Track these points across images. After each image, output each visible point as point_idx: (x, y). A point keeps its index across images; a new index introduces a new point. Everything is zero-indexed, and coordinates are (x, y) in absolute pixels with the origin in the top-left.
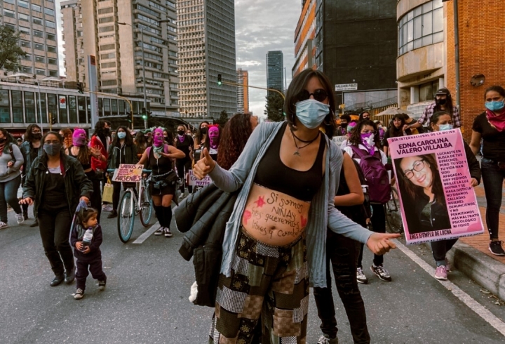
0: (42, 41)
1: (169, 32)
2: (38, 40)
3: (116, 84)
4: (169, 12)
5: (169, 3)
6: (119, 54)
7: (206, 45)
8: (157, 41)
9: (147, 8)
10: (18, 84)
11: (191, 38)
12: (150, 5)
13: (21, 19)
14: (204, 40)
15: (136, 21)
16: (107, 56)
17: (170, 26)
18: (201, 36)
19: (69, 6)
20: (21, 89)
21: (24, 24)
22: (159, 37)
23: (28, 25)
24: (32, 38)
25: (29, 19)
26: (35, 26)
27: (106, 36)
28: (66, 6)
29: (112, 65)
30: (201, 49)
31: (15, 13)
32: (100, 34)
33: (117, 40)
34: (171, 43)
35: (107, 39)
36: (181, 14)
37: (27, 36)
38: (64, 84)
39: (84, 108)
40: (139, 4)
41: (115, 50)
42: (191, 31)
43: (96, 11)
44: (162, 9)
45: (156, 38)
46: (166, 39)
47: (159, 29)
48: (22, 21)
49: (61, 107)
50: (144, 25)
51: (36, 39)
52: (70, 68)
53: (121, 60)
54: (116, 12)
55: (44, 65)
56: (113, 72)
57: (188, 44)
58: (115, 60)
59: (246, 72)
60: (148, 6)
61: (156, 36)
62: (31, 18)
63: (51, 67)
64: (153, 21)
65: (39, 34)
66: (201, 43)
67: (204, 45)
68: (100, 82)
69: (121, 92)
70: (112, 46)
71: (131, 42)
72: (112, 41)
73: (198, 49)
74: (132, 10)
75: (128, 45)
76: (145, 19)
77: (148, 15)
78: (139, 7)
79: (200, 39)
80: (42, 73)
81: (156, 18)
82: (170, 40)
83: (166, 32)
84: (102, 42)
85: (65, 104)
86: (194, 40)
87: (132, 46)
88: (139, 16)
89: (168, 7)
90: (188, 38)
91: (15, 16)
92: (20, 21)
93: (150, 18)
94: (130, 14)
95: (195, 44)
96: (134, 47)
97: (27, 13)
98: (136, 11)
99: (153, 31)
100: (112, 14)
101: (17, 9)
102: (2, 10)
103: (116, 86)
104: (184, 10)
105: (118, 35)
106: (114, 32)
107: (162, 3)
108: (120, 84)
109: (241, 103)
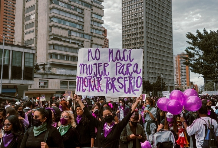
6: (38, 13)
41: (34, 11)
53: (39, 19)
56: (32, 31)
75: (44, 4)
87: (47, 4)
103: (34, 45)
108: (36, 43)
109: (184, 75)
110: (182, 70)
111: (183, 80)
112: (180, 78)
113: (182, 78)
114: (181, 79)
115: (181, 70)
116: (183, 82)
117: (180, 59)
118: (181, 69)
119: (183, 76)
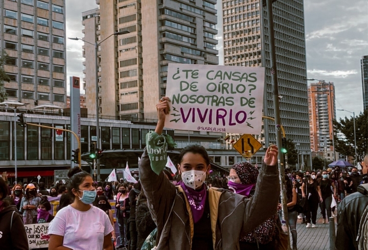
0: (47, 60)
1: (207, 39)
2: (43, 59)
3: (136, 108)
4: (207, 15)
5: (206, 3)
6: (142, 70)
7: (263, 53)
8: (190, 51)
9: (177, 12)
10: (6, 113)
11: (243, 44)
12: (181, 9)
13: (24, 36)
14: (259, 46)
15: (163, 28)
16: (126, 74)
17: (208, 32)
18: (255, 42)
19: (92, 16)
20: (9, 119)
21: (28, 40)
22: (194, 47)
23: (31, 41)
24: (36, 57)
25: (33, 35)
26: (41, 43)
27: (127, 50)
28: (89, 17)
29: (133, 84)
30: (256, 58)
31: (17, 29)
32: (120, 48)
33: (140, 53)
34: (209, 53)
35: (129, 52)
36: (230, 16)
37: (29, 54)
38: (62, 111)
39: (86, 140)
40: (167, 9)
41: (137, 66)
42: (243, 36)
43: (117, 20)
44: (198, 11)
45: (189, 48)
46: (203, 49)
47: (194, 36)
48: (25, 38)
49: (57, 140)
50: (173, 33)
51: (40, 58)
52: (90, 89)
53: (144, 77)
54: (140, 20)
55: (49, 88)
56: (134, 93)
57: (239, 53)
58: (136, 78)
59: (331, 85)
60: (179, 10)
61: (189, 45)
62: (36, 34)
63: (57, 90)
64: (185, 28)
65: (44, 52)
66: (256, 50)
67: (259, 53)
68: (119, 106)
69: (143, 118)
70: (133, 62)
71: (156, 55)
72: (134, 55)
73: (252, 59)
74: (158, 16)
75: (152, 59)
76: (175, 25)
77: (178, 20)
78: (167, 12)
79: (255, 46)
80: (46, 98)
81: (189, 23)
82: (208, 50)
83: (203, 39)
84: (123, 57)
85: (62, 136)
86: (246, 47)
87: (157, 60)
88: (167, 23)
89: (206, 8)
90: (239, 45)
91: (17, 33)
92: (22, 38)
93: (182, 24)
94: (156, 21)
95: (248, 52)
96: (159, 61)
97: (31, 28)
98: (163, 17)
99: (185, 39)
100: (135, 23)
101: (20, 24)
102: (2, 27)
103: (138, 111)
104: (234, 11)
105: (140, 47)
106: (136, 44)
107: (197, 5)
108: (142, 108)
109: (325, 128)
110: (322, 116)
111: (323, 138)
112: (317, 133)
113: (321, 135)
114: (318, 135)
115: (318, 118)
116: (323, 141)
117: (316, 95)
118: (318, 115)
119: (323, 130)
